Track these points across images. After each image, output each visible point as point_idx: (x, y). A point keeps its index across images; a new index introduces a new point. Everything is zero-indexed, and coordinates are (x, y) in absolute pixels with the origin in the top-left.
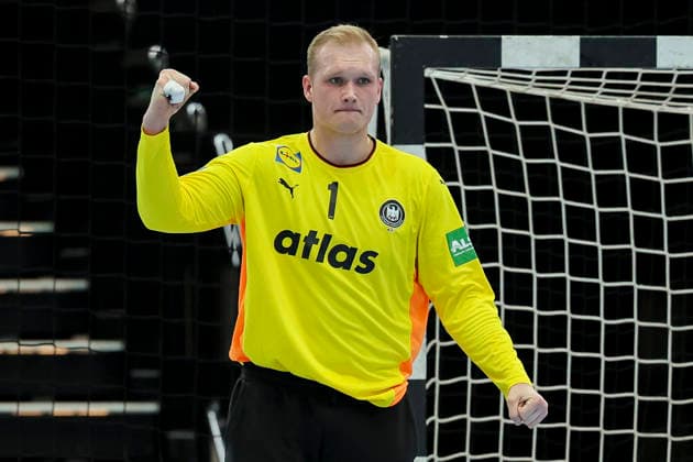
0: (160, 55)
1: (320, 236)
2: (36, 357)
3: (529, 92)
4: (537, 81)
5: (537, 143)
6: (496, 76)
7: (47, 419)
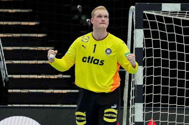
0: (80, 7)
1: (91, 57)
2: (50, 79)
3: (168, 17)
4: (170, 14)
5: (170, 29)
6: (160, 13)
7: (52, 93)
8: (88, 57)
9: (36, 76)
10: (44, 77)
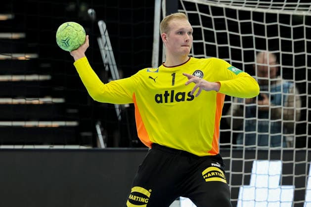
8: (163, 93)
9: (9, 101)
10: (22, 101)
